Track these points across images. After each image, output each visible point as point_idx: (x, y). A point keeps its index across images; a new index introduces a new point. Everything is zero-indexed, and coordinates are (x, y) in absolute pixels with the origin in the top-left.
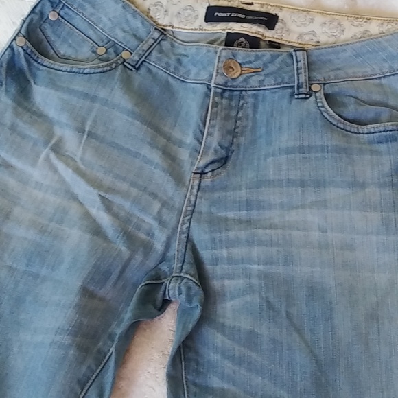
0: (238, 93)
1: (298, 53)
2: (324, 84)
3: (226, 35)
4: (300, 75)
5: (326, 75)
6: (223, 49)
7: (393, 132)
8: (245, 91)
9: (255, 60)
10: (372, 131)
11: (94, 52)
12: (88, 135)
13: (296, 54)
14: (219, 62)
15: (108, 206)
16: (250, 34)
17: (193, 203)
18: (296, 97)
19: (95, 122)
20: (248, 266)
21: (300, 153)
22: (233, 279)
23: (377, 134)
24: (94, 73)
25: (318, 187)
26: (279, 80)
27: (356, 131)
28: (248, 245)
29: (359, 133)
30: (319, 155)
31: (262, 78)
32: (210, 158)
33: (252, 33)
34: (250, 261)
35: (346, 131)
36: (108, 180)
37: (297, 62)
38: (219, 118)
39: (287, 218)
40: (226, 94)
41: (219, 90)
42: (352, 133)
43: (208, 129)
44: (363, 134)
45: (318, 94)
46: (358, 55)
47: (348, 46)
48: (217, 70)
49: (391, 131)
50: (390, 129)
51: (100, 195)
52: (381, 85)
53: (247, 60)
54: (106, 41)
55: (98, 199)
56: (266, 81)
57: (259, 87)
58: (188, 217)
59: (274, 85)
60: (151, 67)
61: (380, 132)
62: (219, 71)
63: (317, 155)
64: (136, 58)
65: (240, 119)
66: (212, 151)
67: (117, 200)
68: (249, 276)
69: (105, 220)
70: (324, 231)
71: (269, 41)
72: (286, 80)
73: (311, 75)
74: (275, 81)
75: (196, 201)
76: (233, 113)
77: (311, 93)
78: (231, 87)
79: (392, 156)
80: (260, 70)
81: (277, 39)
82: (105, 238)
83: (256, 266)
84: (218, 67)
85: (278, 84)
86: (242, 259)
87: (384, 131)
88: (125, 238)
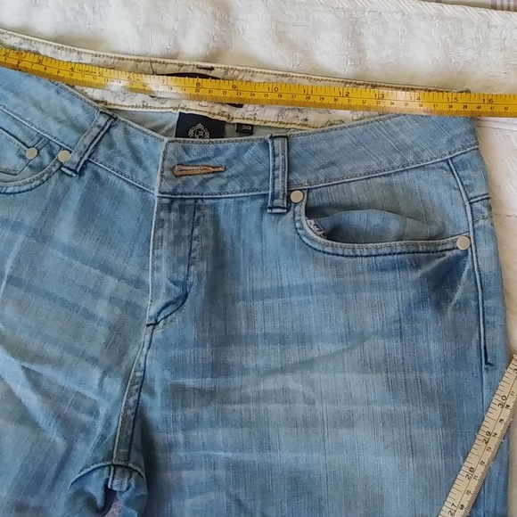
0: (193, 201)
1: (275, 141)
2: (309, 190)
3: (177, 116)
4: (276, 181)
5: (312, 177)
6: (170, 142)
7: (403, 255)
8: (202, 199)
9: (215, 156)
10: (374, 252)
11: (22, 157)
12: (7, 282)
13: (273, 143)
14: (164, 159)
15: (35, 381)
16: (210, 116)
17: (142, 366)
18: (269, 211)
19: (17, 261)
20: (212, 453)
21: (279, 297)
22: (192, 468)
23: (381, 258)
24: (19, 192)
25: (303, 343)
26: (247, 186)
27: (352, 254)
28: (212, 427)
29: (356, 256)
30: (302, 298)
31: (223, 181)
32: (161, 302)
33: (214, 114)
34: (214, 447)
35: (338, 255)
36: (35, 345)
37: (274, 156)
38: (165, 244)
39: (262, 387)
40: (176, 205)
41: (166, 201)
42: (346, 256)
43: (153, 262)
44: (362, 256)
45: (297, 208)
46: (359, 144)
47: (344, 130)
48: (162, 172)
49: (399, 253)
50: (398, 251)
51: (23, 367)
52: (391, 185)
53: (204, 156)
54: (37, 139)
55: (21, 373)
56: (229, 186)
57: (220, 194)
58: (136, 387)
59: (240, 192)
60: (99, 170)
61: (385, 255)
62: (165, 174)
63: (300, 299)
64: (76, 158)
65: (197, 238)
66: (163, 291)
67: (47, 371)
68: (214, 466)
69: (32, 400)
70: (310, 402)
71: (238, 124)
72: (256, 186)
73: (291, 178)
74: (241, 187)
75: (145, 363)
76: (186, 232)
77: (289, 205)
78: (182, 194)
79: (399, 292)
80: (221, 169)
81: (248, 119)
82: (34, 425)
83: (222, 453)
84: (163, 167)
85: (245, 191)
86: (204, 446)
87: (390, 254)
88: (58, 424)
